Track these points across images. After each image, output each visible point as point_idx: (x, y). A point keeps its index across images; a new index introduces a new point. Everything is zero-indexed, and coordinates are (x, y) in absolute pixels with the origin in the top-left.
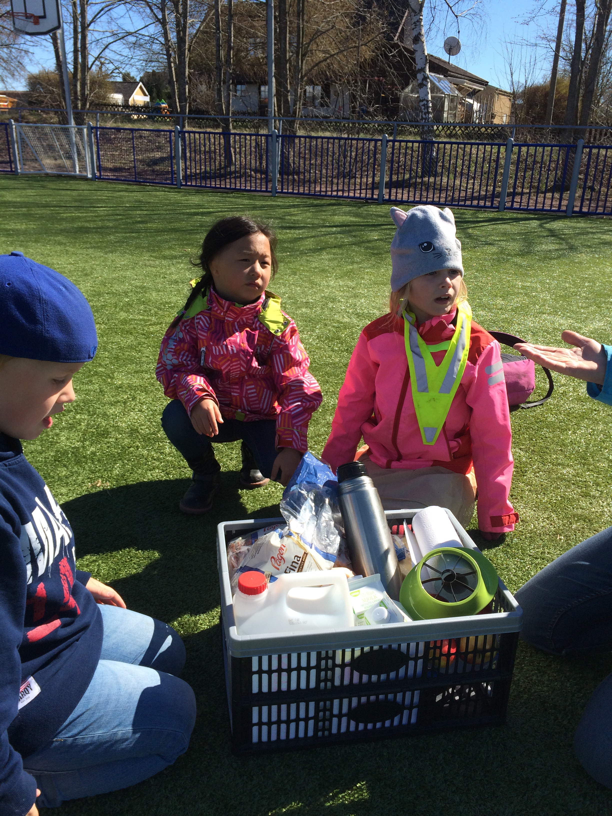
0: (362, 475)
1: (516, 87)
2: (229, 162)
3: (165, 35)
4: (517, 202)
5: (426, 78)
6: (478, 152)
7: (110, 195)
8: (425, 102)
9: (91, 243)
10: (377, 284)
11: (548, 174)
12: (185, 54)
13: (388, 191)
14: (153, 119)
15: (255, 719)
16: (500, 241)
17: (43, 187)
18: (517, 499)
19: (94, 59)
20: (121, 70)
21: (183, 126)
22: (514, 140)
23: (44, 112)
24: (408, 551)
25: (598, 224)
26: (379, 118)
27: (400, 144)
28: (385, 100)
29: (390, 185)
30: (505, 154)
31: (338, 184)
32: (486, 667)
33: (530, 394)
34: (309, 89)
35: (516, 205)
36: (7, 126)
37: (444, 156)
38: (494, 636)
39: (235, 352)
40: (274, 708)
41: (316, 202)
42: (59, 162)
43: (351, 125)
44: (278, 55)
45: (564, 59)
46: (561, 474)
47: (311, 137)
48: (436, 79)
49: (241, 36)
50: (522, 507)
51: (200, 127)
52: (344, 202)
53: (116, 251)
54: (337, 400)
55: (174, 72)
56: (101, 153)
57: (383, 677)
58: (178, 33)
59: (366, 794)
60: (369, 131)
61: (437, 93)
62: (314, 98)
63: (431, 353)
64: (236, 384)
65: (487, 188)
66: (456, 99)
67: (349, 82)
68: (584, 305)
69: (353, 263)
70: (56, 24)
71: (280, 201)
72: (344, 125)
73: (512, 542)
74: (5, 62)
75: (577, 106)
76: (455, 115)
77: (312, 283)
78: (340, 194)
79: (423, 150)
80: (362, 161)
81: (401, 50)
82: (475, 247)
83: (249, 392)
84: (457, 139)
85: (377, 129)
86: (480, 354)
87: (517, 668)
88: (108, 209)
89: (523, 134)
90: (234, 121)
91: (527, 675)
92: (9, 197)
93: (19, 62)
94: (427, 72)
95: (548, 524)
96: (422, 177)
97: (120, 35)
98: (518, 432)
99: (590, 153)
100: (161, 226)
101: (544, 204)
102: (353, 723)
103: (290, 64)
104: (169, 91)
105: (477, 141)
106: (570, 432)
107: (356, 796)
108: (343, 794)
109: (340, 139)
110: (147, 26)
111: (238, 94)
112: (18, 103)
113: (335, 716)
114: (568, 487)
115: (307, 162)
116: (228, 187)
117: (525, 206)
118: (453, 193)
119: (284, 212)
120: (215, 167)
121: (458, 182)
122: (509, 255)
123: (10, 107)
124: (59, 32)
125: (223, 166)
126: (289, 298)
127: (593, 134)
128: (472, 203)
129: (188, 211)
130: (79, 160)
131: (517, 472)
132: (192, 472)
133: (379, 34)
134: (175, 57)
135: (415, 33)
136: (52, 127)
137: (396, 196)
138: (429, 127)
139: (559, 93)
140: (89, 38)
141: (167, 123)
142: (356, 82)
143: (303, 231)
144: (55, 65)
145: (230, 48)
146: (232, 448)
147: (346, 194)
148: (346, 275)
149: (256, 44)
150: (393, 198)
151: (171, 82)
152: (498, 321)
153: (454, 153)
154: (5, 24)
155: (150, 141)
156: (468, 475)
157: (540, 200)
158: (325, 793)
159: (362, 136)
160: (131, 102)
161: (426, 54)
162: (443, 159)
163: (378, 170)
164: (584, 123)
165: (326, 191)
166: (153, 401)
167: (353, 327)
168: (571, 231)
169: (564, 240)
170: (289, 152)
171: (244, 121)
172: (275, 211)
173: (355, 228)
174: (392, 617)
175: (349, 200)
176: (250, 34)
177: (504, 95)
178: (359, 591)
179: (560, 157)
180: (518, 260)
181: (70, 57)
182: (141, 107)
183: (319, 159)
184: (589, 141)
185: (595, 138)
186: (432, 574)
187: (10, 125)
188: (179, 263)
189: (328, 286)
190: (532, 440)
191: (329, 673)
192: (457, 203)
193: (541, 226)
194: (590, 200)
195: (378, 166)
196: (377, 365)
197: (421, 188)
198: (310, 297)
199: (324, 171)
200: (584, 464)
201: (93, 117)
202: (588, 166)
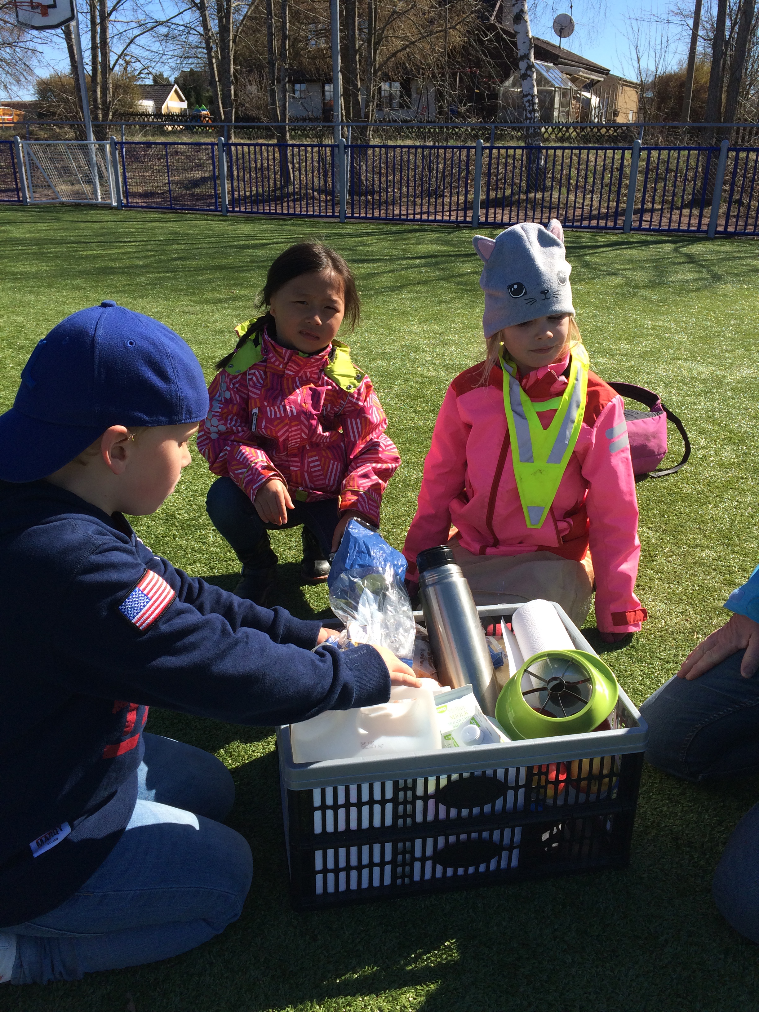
0: (447, 563)
1: (644, 76)
2: (287, 180)
3: (205, 24)
4: (646, 221)
5: (530, 67)
6: (596, 158)
7: (139, 226)
8: (530, 98)
9: (116, 287)
10: (470, 328)
11: (685, 185)
12: (229, 46)
13: (484, 211)
14: (192, 130)
15: (319, 866)
16: (625, 269)
17: (58, 219)
18: (644, 589)
19: (116, 57)
20: (150, 69)
21: (229, 138)
22: (643, 143)
23: (57, 125)
24: (506, 656)
25: (747, 247)
26: (473, 120)
27: (499, 152)
28: (480, 96)
29: (487, 204)
30: (630, 160)
31: (421, 205)
32: (603, 795)
33: (661, 460)
34: (385, 86)
35: (645, 225)
36: (11, 144)
37: (554, 166)
38: (613, 758)
39: (295, 414)
40: (342, 852)
41: (395, 228)
42: (77, 187)
43: (437, 130)
44: (345, 44)
45: (705, 40)
46: (699, 557)
47: (387, 147)
48: (543, 67)
49: (299, 22)
50: (650, 600)
51: (249, 139)
52: (430, 228)
53: (147, 296)
54: (420, 474)
55: (215, 69)
56: (128, 175)
57: (476, 810)
58: (220, 21)
59: (456, 955)
60: (460, 137)
61: (545, 86)
62: (391, 97)
63: (538, 413)
64: (295, 455)
65: (608, 204)
66: (569, 93)
67: (434, 76)
68: (729, 348)
69: (440, 303)
70: (69, 15)
71: (350, 229)
72: (429, 130)
73: (638, 644)
74: (8, 64)
75: (721, 99)
76: (568, 113)
77: (390, 328)
78: (425, 217)
79: (528, 158)
80: (451, 175)
81: (498, 33)
82: (594, 278)
83: (311, 465)
84: (571, 143)
85: (470, 133)
86: (598, 413)
87: (643, 798)
88: (137, 244)
89: (653, 135)
90: (292, 130)
91: (656, 806)
92: (17, 232)
93: (25, 64)
94: (532, 59)
95: (682, 620)
96: (527, 192)
97: (149, 26)
98: (645, 507)
99: (737, 158)
100: (202, 262)
101: (680, 223)
102: (439, 868)
103: (360, 55)
104: (211, 94)
105: (596, 145)
106: (711, 506)
107: (444, 956)
108: (429, 955)
109: (423, 147)
110: (182, 13)
111: (297, 95)
112: (25, 117)
113: (418, 859)
114: (707, 573)
115: (383, 179)
116: (286, 212)
117: (656, 225)
118: (566, 212)
119: (355, 242)
120: (269, 188)
121: (572, 197)
122: (637, 287)
123: (15, 121)
124: (73, 24)
125: (279, 186)
126: (362, 348)
127: (741, 134)
128: (590, 223)
129: (236, 243)
130: (101, 185)
131: (644, 556)
132: (241, 565)
133: (472, 13)
134: (217, 51)
135: (516, 10)
136: (67, 145)
137: (495, 217)
138: (535, 129)
139: (698, 82)
140: (110, 31)
141: (208, 135)
142: (443, 75)
143: (379, 264)
144: (70, 67)
145: (285, 37)
146: (291, 535)
147: (432, 217)
148: (432, 318)
149: (317, 31)
150: (491, 220)
151: (212, 83)
152: (622, 370)
153: (567, 161)
154: (7, 18)
155: (188, 158)
156: (583, 562)
157: (675, 217)
158: (406, 954)
159: (451, 143)
160: (164, 110)
161: (530, 36)
162: (553, 169)
163: (471, 186)
164: (729, 119)
165: (407, 214)
166: (193, 479)
167: (441, 382)
168: (713, 257)
169: (704, 267)
170: (360, 166)
171: (305, 130)
172: (344, 241)
173: (444, 259)
174: (486, 737)
175: (436, 224)
176: (309, 18)
177: (629, 86)
178: (446, 706)
179: (700, 164)
180: (647, 293)
181: (87, 56)
182: (176, 115)
183: (398, 174)
184: (736, 142)
185: (743, 138)
186: (535, 683)
187: (15, 143)
188: (225, 308)
189: (410, 332)
190: (663, 516)
191: (409, 807)
192: (571, 224)
193: (676, 250)
194: (737, 217)
195: (472, 180)
196: (469, 427)
197: (526, 207)
198: (388, 347)
199: (405, 189)
200: (728, 545)
201: (117, 130)
202: (734, 174)
